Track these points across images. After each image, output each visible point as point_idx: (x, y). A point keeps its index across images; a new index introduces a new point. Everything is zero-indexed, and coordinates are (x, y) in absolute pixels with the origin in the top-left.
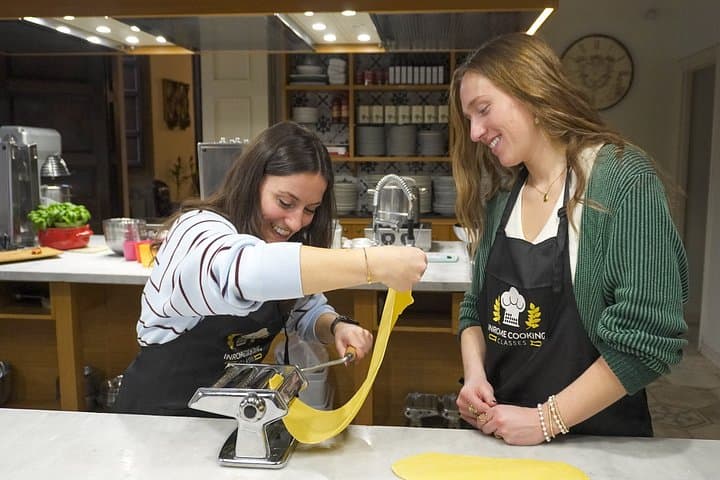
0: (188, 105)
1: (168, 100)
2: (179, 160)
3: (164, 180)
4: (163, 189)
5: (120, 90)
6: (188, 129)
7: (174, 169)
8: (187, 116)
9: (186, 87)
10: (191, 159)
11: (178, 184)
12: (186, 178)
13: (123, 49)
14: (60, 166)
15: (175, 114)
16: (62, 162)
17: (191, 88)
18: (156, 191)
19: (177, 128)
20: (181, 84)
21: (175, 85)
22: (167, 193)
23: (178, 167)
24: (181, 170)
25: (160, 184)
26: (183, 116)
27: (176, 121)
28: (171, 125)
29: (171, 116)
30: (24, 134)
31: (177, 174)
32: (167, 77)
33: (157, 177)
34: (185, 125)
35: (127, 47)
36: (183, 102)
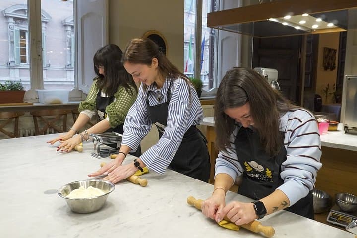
0: (335, 60)
1: (325, 57)
2: (328, 85)
3: (320, 95)
4: (319, 98)
5: (305, 53)
6: (334, 71)
7: (325, 89)
8: (334, 65)
9: (335, 50)
10: (334, 85)
11: (326, 96)
12: (331, 94)
13: (310, 31)
14: (276, 85)
15: (329, 64)
16: (278, 84)
17: (338, 51)
18: (316, 99)
19: (329, 70)
20: (332, 49)
21: (330, 50)
22: (321, 100)
23: (327, 89)
24: (329, 90)
25: (318, 96)
26: (332, 65)
27: (328, 67)
28: (326, 69)
29: (326, 64)
30: (264, 71)
31: (326, 91)
32: (326, 46)
33: (317, 93)
34: (332, 69)
35: (312, 30)
36: (333, 58)
